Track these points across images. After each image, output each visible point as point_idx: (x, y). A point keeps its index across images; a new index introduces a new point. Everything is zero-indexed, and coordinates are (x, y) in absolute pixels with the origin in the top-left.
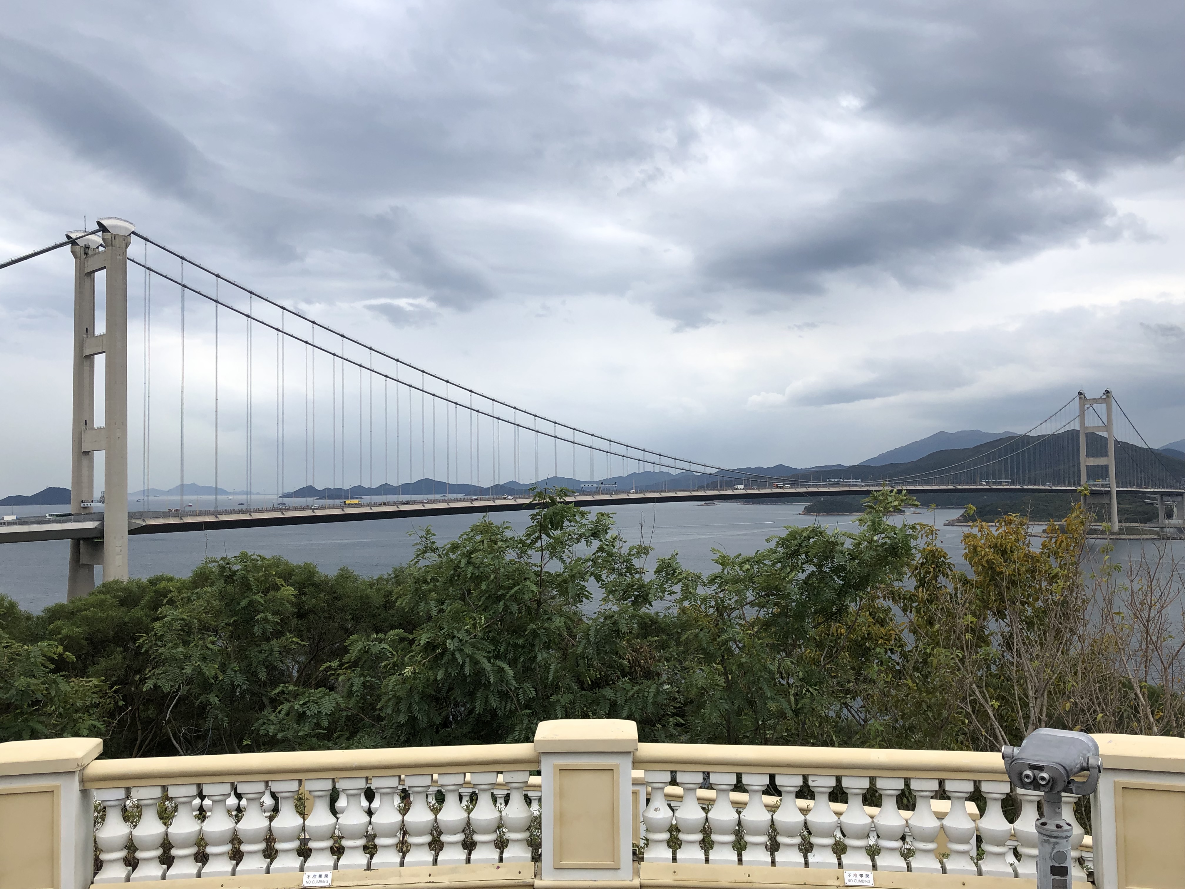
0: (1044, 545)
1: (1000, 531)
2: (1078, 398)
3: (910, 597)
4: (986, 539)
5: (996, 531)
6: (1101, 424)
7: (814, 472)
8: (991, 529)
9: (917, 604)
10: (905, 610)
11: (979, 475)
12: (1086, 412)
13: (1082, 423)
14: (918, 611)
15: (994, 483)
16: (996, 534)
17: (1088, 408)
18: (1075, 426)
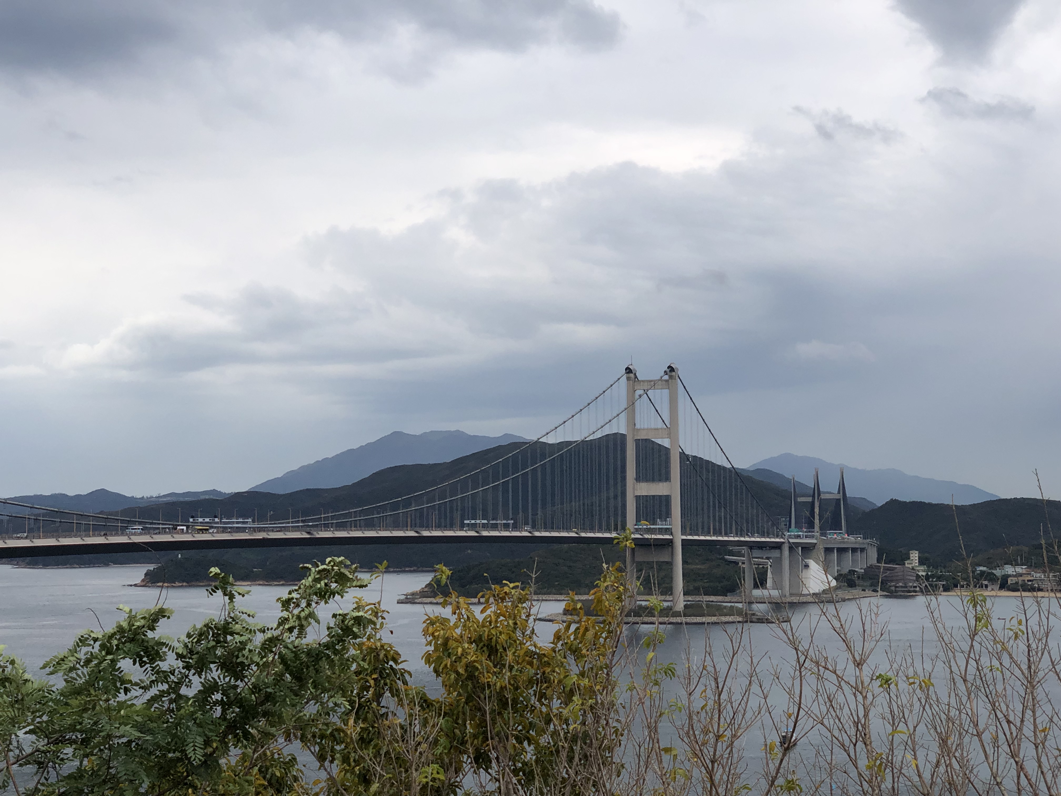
0: (558, 637)
1: (488, 612)
2: (625, 377)
3: (332, 734)
4: (464, 626)
5: (482, 612)
6: (660, 425)
7: (167, 504)
8: (472, 608)
9: (343, 746)
10: (321, 758)
11: (459, 513)
12: (637, 404)
13: (631, 422)
14: (346, 759)
15: (485, 526)
16: (480, 617)
17: (640, 396)
18: (620, 427)
